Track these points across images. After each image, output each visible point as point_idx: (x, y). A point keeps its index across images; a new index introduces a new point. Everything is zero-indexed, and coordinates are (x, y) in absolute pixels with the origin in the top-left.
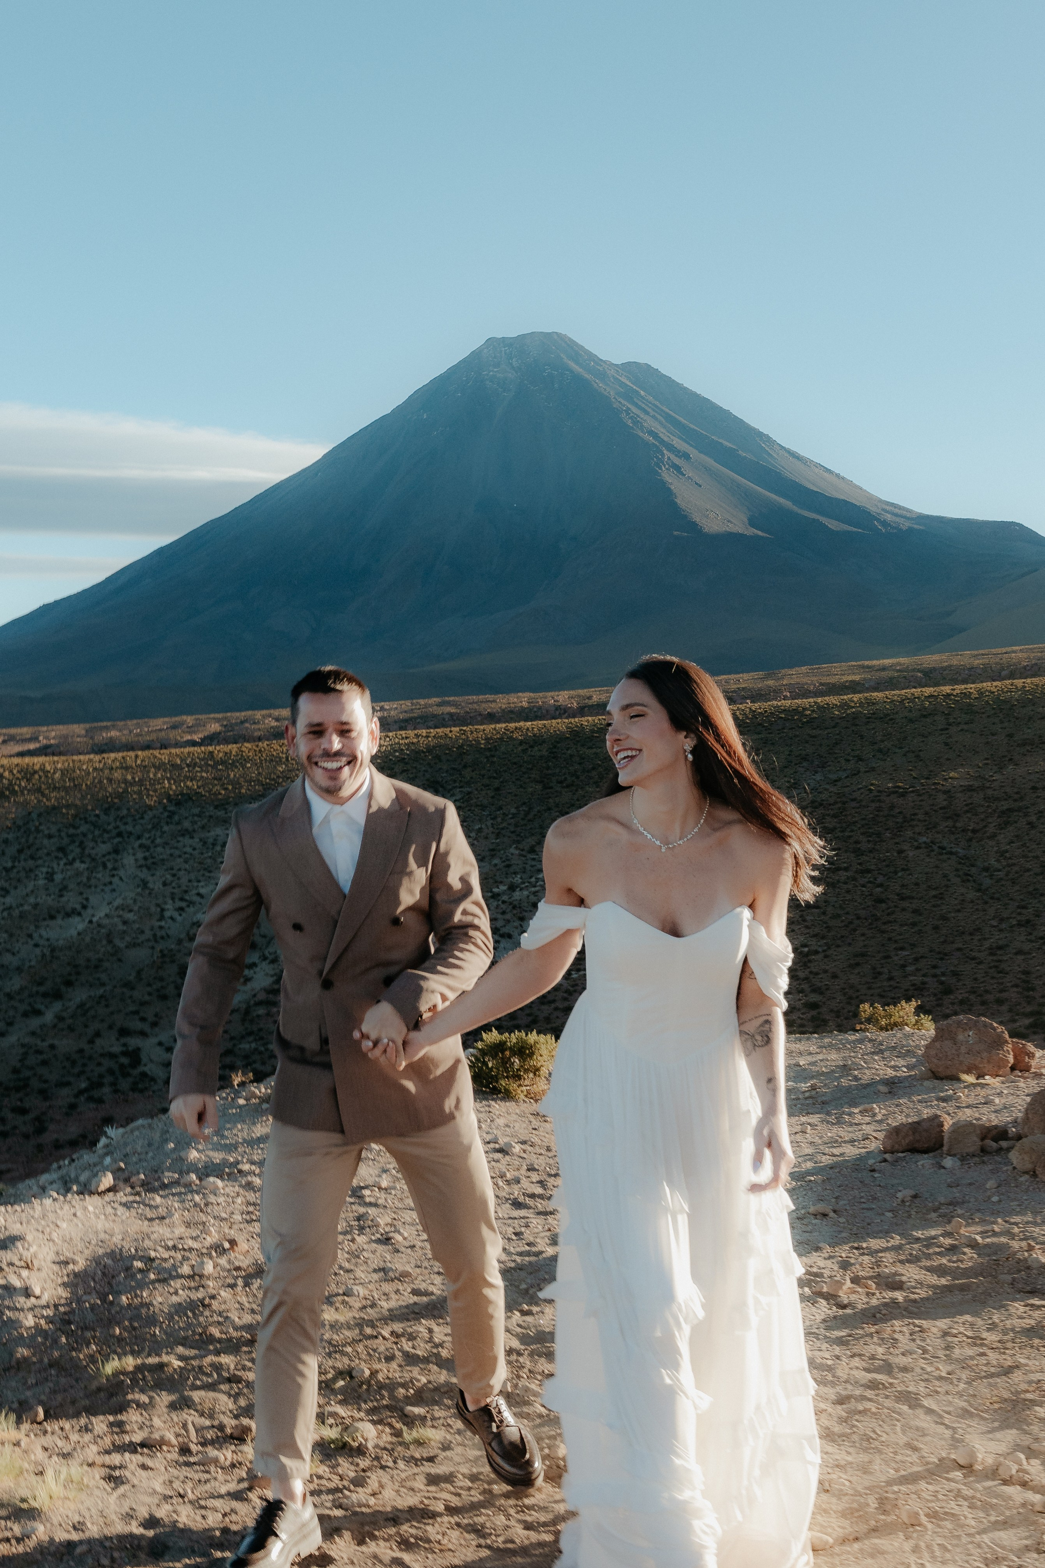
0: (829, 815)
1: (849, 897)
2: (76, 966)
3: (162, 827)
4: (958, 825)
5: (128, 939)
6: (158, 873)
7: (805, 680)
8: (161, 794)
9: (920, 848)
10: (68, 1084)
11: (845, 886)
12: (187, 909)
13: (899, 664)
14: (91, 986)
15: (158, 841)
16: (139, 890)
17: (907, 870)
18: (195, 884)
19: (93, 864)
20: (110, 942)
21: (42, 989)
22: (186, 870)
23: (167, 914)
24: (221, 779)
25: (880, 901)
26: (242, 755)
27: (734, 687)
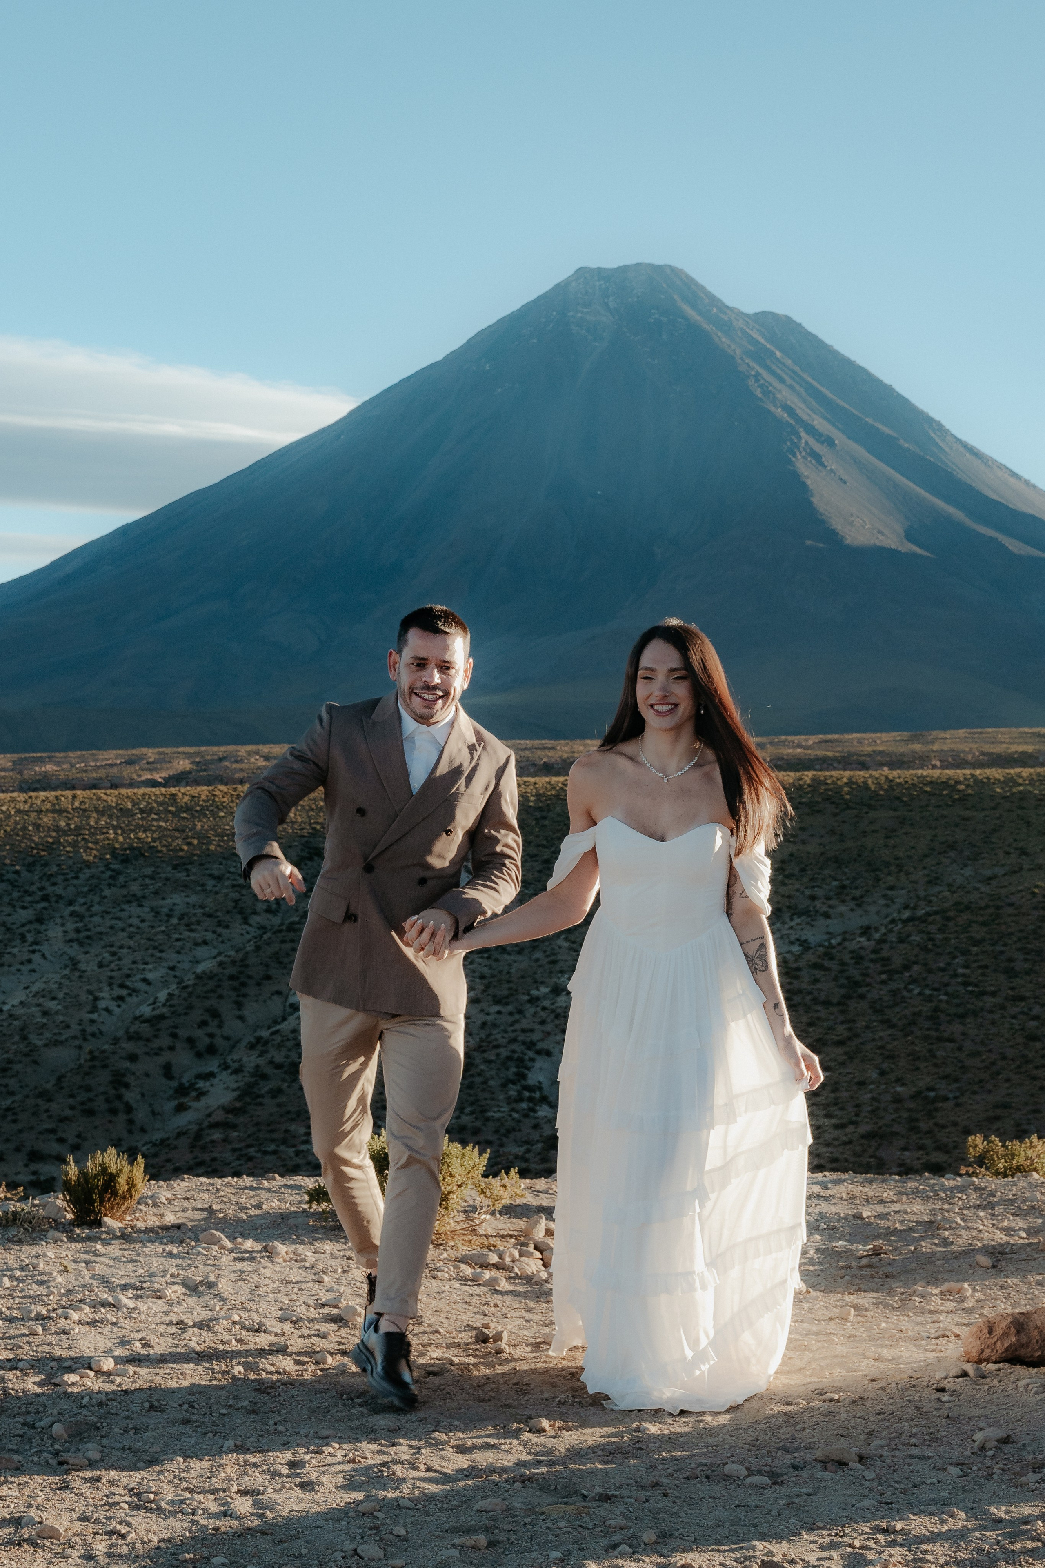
0: (976, 922)
1: (992, 1030)
3: (102, 891)
5: (48, 1035)
6: (93, 951)
7: (961, 746)
8: (103, 847)
11: (990, 1016)
12: (128, 999)
15: (96, 908)
16: (67, 972)
18: (142, 967)
19: (8, 936)
20: (24, 1038)
22: (129, 948)
23: (102, 1004)
24: (183, 831)
25: (1033, 1038)
26: (214, 801)
27: (869, 749)
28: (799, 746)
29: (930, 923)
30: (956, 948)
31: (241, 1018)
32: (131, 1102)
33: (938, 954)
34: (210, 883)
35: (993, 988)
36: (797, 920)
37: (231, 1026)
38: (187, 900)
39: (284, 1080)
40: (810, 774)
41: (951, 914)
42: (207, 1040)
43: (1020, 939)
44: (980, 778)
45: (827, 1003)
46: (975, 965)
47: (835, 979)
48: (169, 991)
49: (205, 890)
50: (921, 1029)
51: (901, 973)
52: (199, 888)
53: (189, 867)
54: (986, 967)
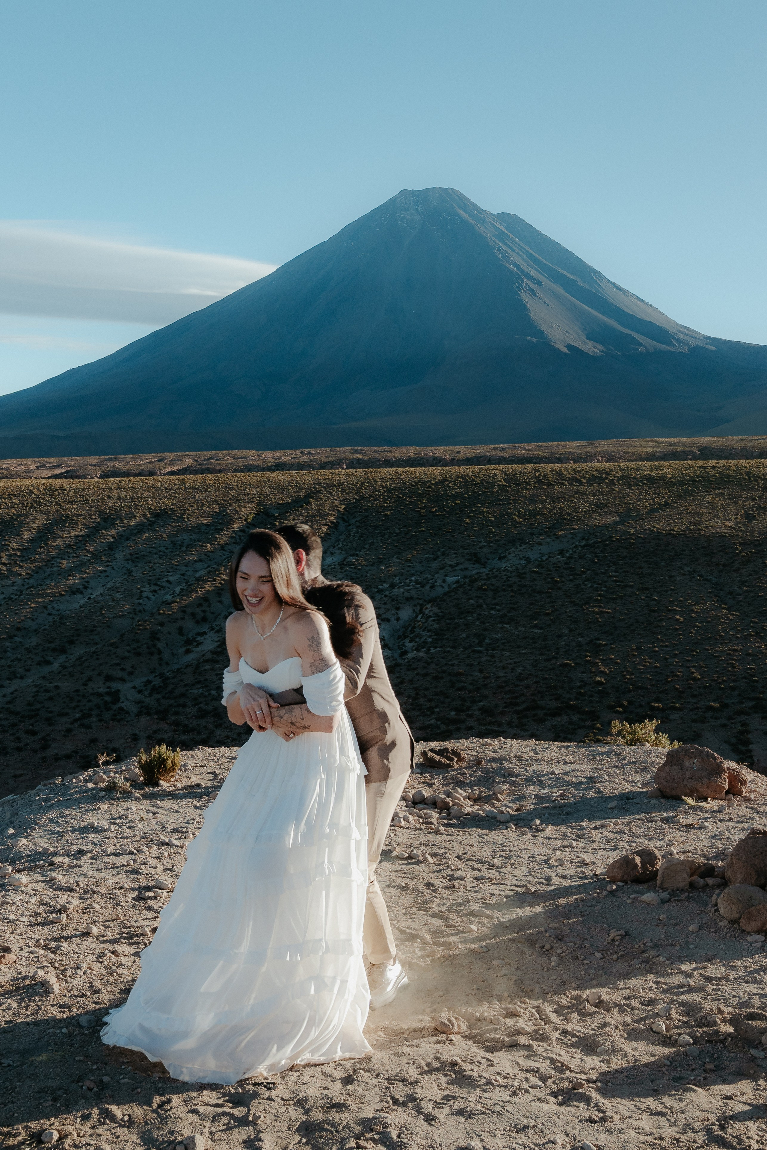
0: (622, 547)
2: (77, 630)
4: (713, 560)
6: (140, 565)
7: (613, 449)
9: (685, 575)
10: (67, 714)
11: (630, 599)
12: (159, 592)
13: (681, 442)
14: (87, 644)
16: (125, 577)
18: (166, 574)
21: (52, 646)
22: (159, 563)
23: (145, 595)
24: (189, 499)
26: (205, 483)
27: (562, 451)
28: (524, 449)
30: (611, 561)
31: (221, 602)
32: (161, 648)
33: (600, 565)
35: (631, 584)
36: (524, 547)
38: (191, 537)
40: (531, 465)
42: (202, 614)
44: (624, 467)
45: (540, 592)
46: (621, 571)
47: (545, 579)
48: (181, 587)
51: (581, 575)
54: (628, 572)
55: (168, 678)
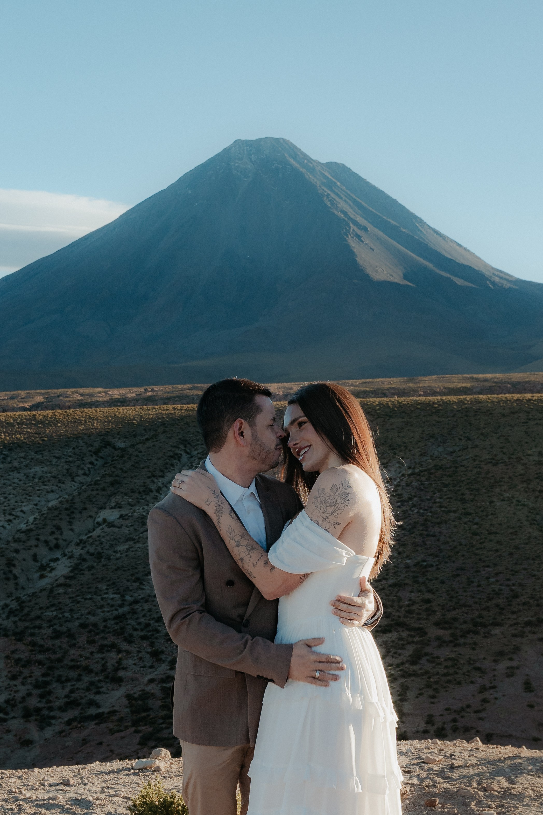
0: (446, 475)
1: (455, 530)
7: (434, 385)
9: (504, 500)
11: (454, 523)
12: (14, 521)
13: (496, 378)
17: (495, 514)
18: (20, 504)
22: (14, 495)
24: (40, 434)
25: (475, 534)
26: (55, 418)
27: (388, 386)
29: (422, 476)
30: (436, 488)
31: (72, 530)
32: (17, 574)
33: (426, 492)
34: (54, 460)
35: (455, 509)
37: (67, 534)
38: (43, 469)
39: (94, 561)
41: (433, 471)
42: (55, 542)
43: (468, 484)
44: (446, 401)
46: (445, 497)
48: (34, 516)
49: (52, 464)
50: (418, 530)
51: (408, 502)
52: (49, 463)
53: (43, 452)
54: (451, 498)
55: (24, 602)
